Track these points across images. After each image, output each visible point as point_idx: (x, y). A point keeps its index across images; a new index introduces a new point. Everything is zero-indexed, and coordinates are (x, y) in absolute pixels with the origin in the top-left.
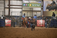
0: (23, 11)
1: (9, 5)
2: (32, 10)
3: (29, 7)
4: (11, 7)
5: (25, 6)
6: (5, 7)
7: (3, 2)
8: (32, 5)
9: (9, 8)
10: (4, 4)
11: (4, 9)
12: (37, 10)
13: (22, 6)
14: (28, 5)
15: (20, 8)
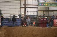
0: (39, 10)
1: (25, 5)
2: (48, 9)
3: (45, 6)
4: (27, 6)
5: (41, 5)
6: (21, 7)
7: (19, 1)
8: (48, 5)
9: (25, 8)
10: (20, 4)
11: (20, 9)
12: (53, 10)
13: (38, 5)
14: (44, 4)
15: (36, 8)
